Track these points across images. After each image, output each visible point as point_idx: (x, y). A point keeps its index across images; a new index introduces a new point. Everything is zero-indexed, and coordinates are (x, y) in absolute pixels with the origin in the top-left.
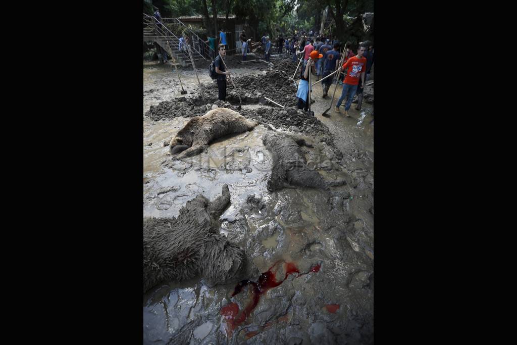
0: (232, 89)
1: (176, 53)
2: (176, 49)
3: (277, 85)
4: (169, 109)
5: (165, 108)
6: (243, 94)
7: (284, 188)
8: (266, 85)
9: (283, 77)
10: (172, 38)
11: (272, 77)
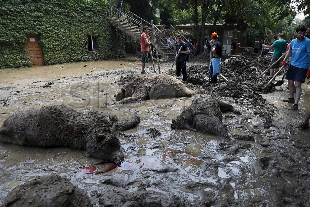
0: (194, 73)
1: (163, 50)
2: (165, 48)
3: (237, 72)
4: (132, 79)
5: (130, 78)
6: (202, 77)
7: (185, 128)
8: (226, 71)
9: (244, 65)
10: (163, 39)
11: (233, 64)
